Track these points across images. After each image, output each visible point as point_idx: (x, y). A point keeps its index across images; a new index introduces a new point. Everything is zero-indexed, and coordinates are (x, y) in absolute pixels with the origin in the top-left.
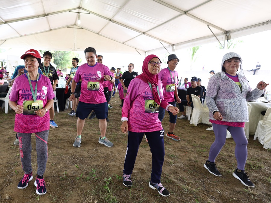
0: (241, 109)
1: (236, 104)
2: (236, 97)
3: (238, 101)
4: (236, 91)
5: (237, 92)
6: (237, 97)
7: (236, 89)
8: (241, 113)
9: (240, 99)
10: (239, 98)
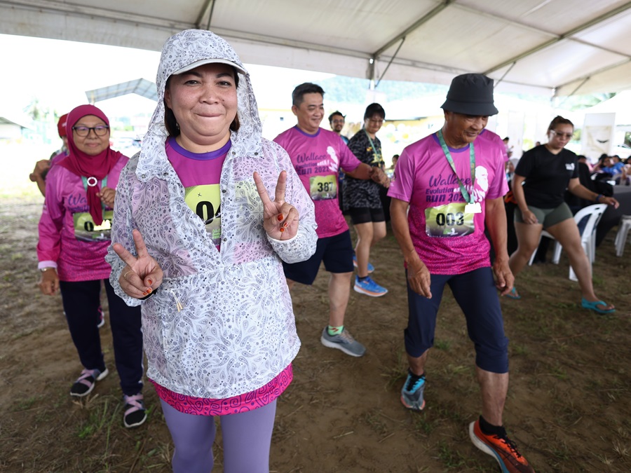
0: (214, 330)
1: (193, 308)
2: (195, 270)
3: (203, 291)
4: (186, 242)
5: (192, 245)
6: (198, 267)
7: (185, 229)
8: (215, 355)
9: (211, 276)
10: (207, 272)
